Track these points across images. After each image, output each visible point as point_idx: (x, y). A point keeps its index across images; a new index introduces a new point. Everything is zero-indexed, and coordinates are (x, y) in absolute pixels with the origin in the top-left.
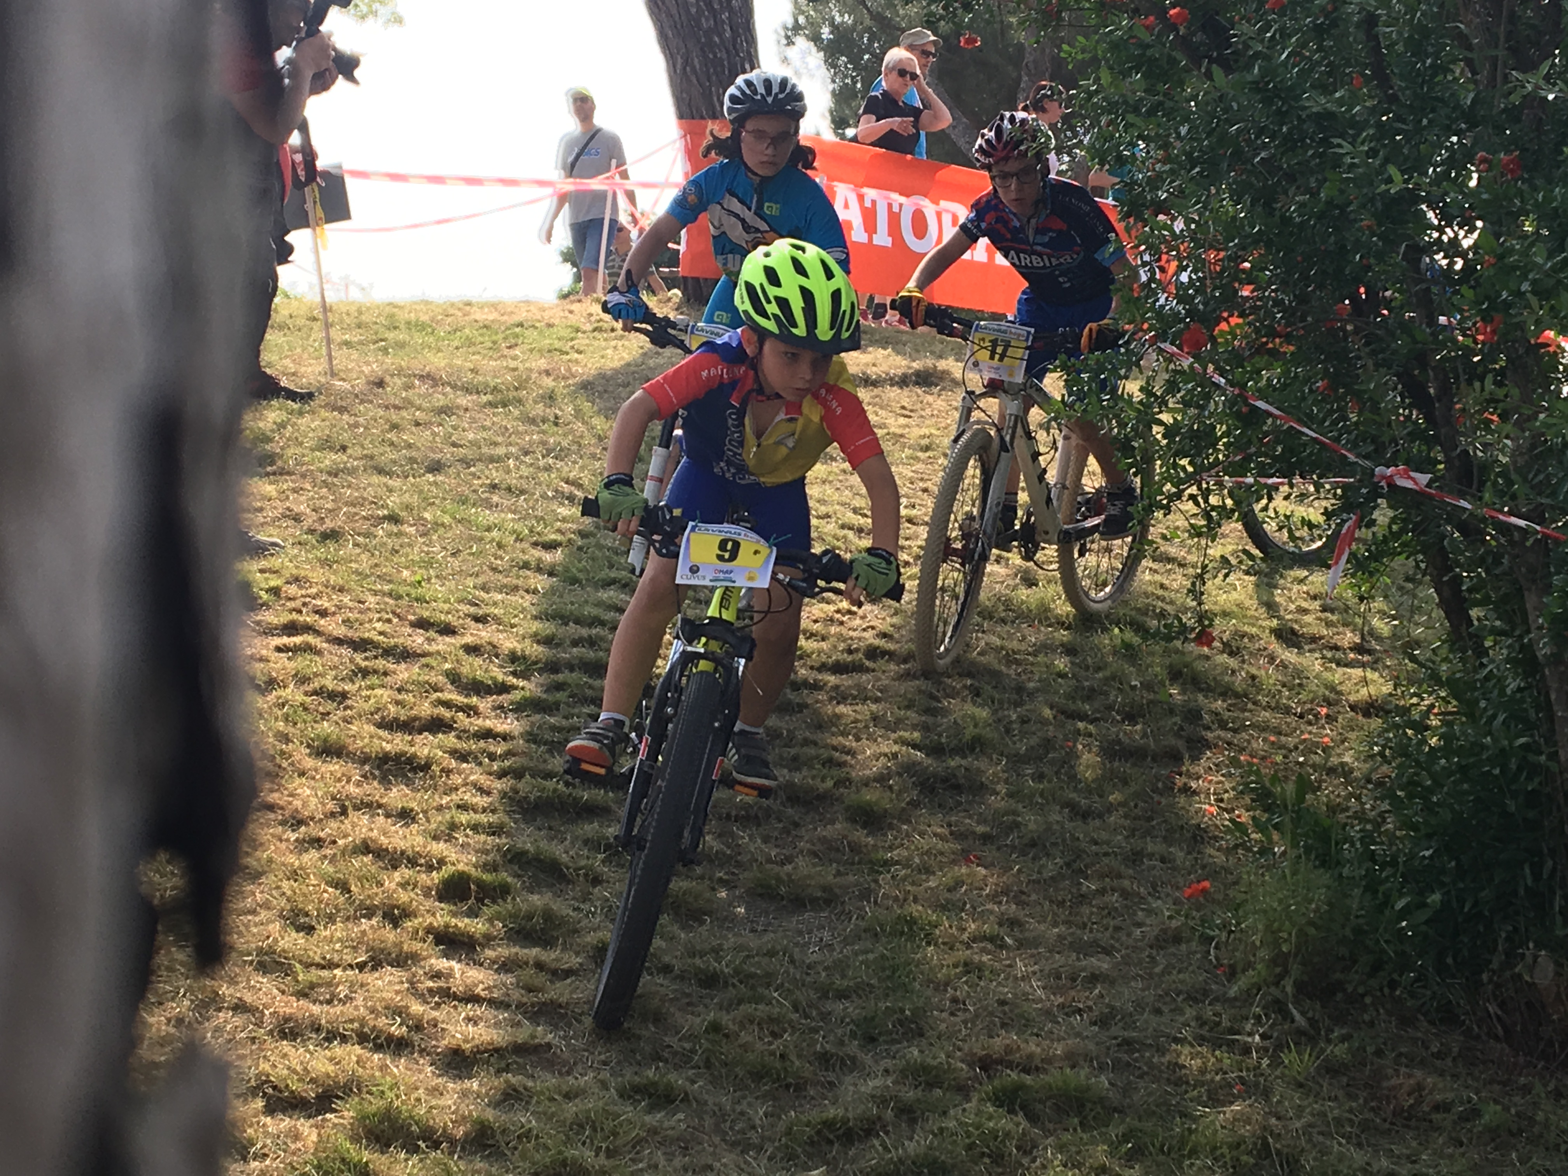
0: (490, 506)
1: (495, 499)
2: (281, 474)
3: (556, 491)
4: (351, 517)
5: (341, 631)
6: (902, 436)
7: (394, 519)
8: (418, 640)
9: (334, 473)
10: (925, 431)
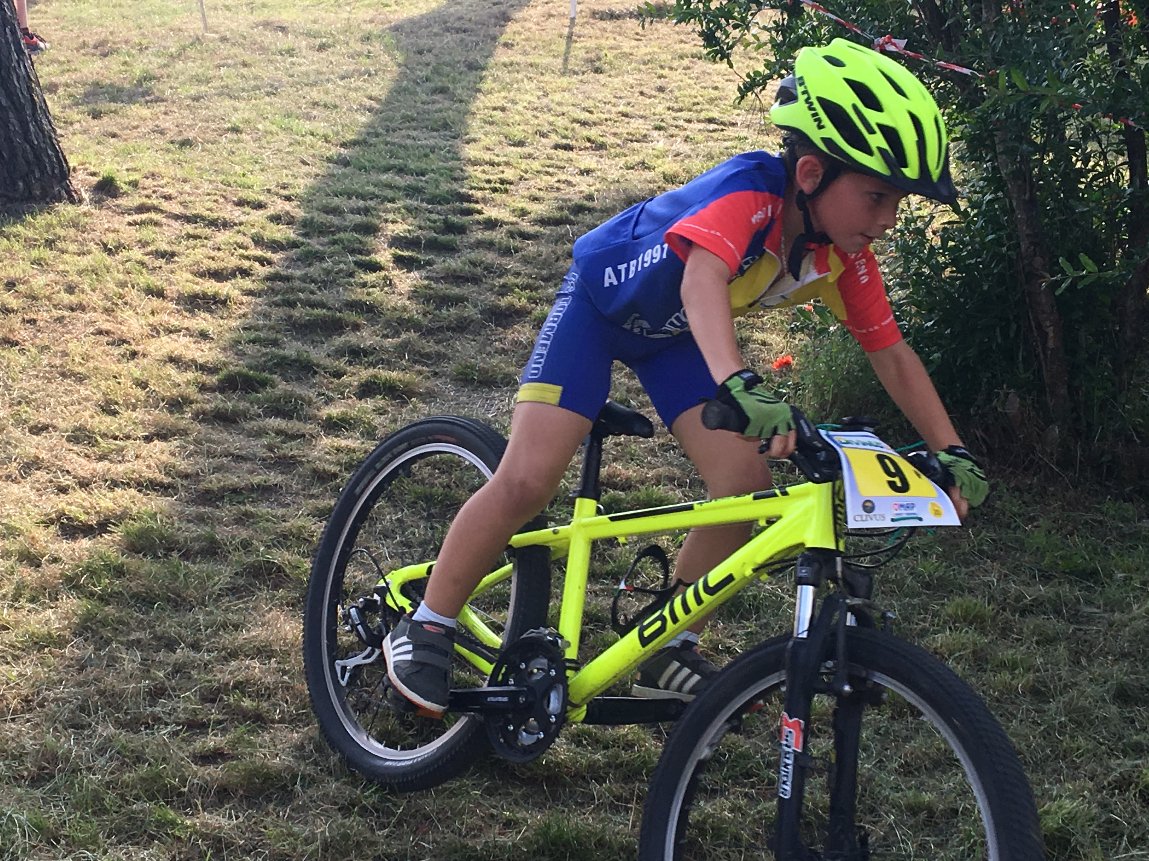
0: (309, 118)
1: (315, 113)
2: (156, 102)
3: (361, 105)
4: (204, 131)
5: (178, 209)
6: (631, 54)
7: (235, 130)
8: (236, 214)
9: (196, 99)
10: (649, 50)
